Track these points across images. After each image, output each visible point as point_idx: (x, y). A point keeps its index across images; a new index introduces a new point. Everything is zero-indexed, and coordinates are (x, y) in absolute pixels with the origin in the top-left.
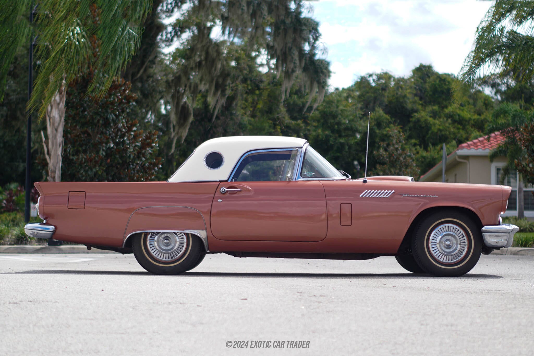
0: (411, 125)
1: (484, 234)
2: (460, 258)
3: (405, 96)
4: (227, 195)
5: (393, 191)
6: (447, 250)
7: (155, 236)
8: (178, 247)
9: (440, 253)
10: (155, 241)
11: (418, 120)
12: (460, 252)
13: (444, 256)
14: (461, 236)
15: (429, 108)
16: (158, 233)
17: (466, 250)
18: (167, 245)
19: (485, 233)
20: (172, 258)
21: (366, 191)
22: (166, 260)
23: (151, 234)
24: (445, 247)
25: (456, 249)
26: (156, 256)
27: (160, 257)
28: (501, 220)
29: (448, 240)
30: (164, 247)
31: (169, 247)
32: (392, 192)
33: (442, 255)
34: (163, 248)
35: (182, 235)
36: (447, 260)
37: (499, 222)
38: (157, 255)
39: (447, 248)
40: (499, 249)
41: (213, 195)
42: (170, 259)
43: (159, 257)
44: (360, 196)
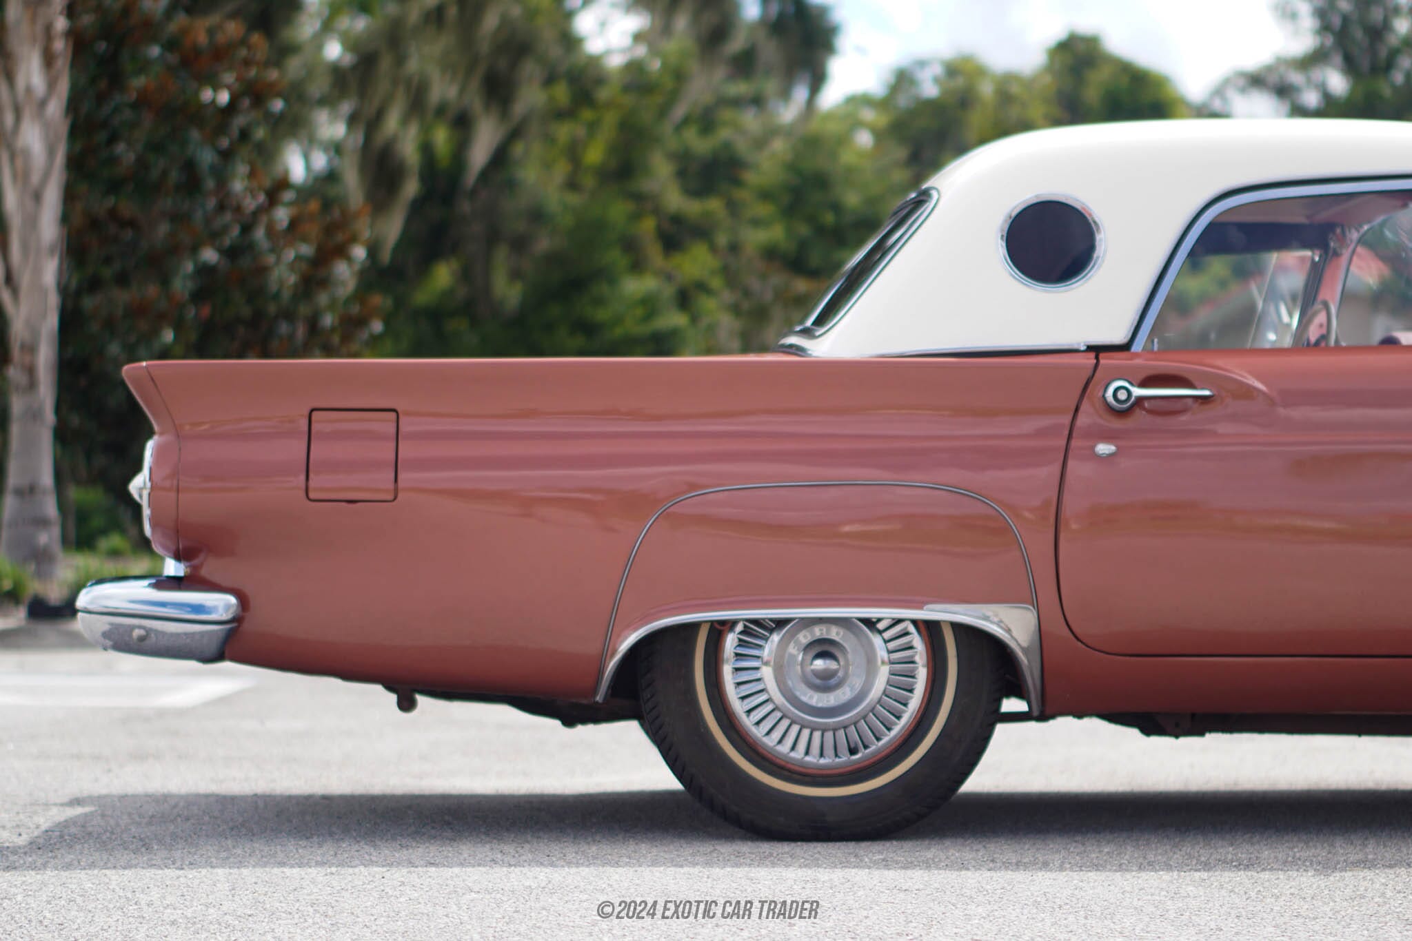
4: (1140, 417)
7: (766, 639)
8: (885, 693)
10: (766, 664)
16: (780, 623)
18: (825, 682)
20: (853, 751)
22: (822, 761)
23: (739, 628)
26: (771, 741)
27: (793, 748)
30: (810, 692)
31: (839, 692)
34: (804, 699)
35: (906, 634)
38: (776, 735)
41: (1066, 420)
42: (845, 758)
43: (785, 748)
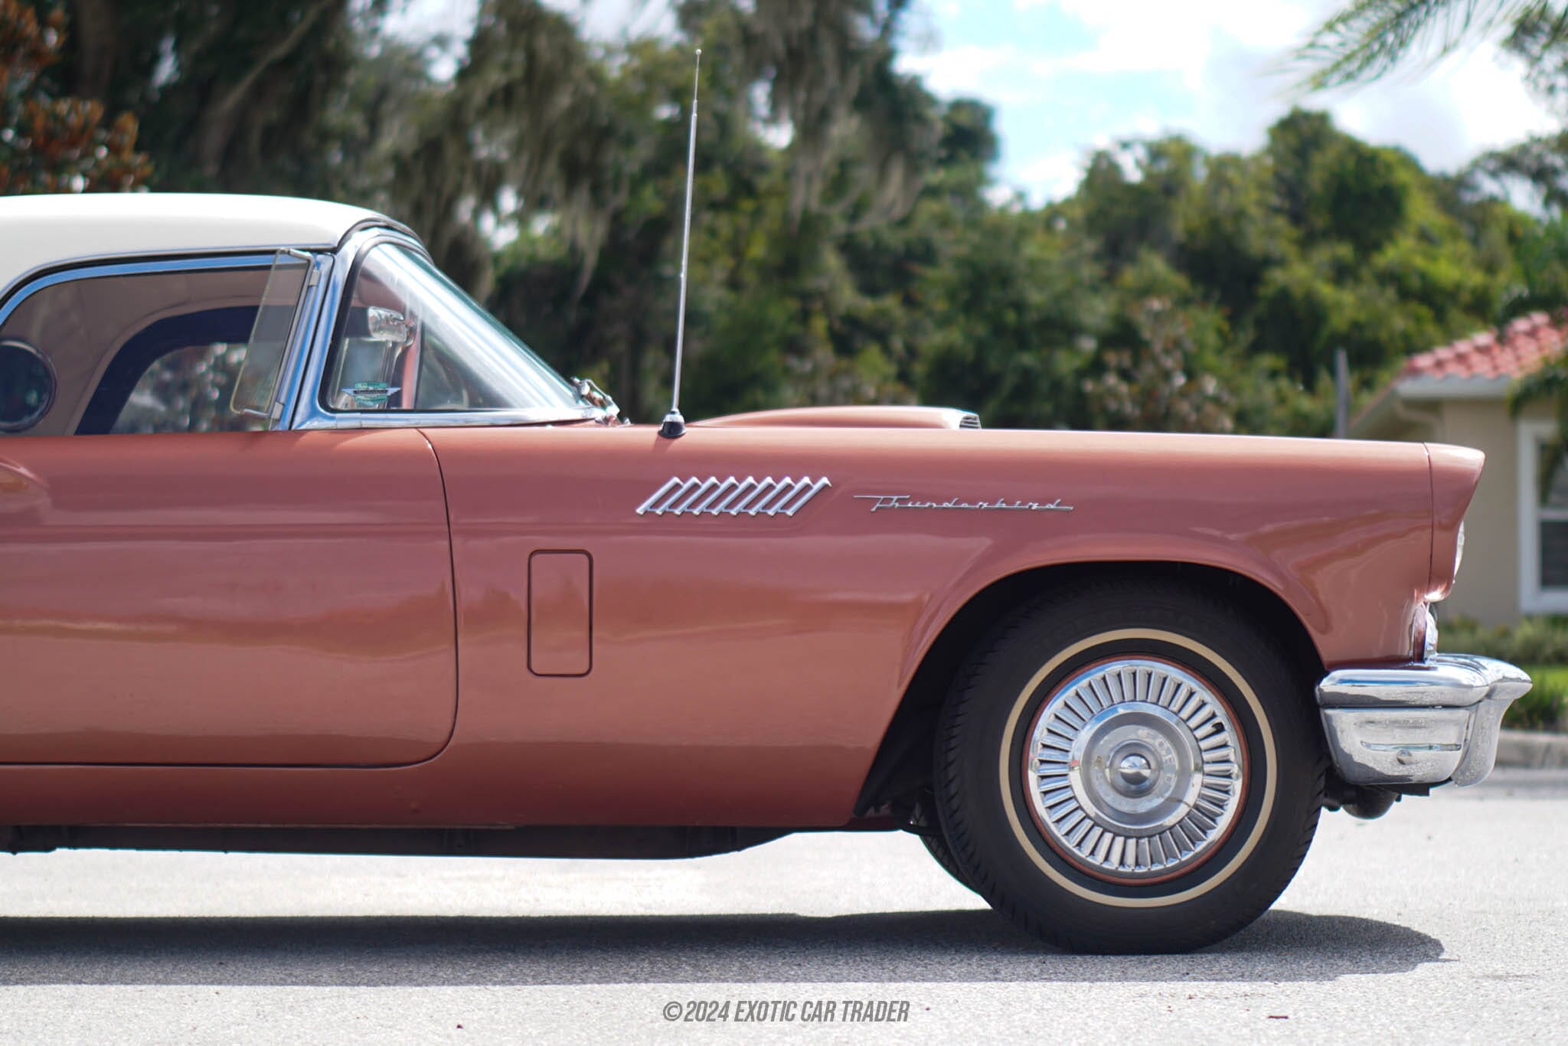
0: (1261, 309)
1: (1329, 712)
2: (1201, 846)
3: (1239, 215)
5: (825, 480)
6: (1126, 805)
9: (1088, 823)
11: (1284, 296)
12: (1202, 817)
13: (1108, 836)
14: (1208, 728)
15: (1325, 253)
17: (1233, 804)
19: (1333, 707)
21: (676, 480)
24: (1114, 786)
25: (1176, 800)
28: (1432, 636)
29: (1133, 749)
32: (816, 487)
33: (1098, 831)
36: (1130, 859)
37: (1420, 645)
39: (1126, 794)
40: (1427, 794)
44: (640, 510)
